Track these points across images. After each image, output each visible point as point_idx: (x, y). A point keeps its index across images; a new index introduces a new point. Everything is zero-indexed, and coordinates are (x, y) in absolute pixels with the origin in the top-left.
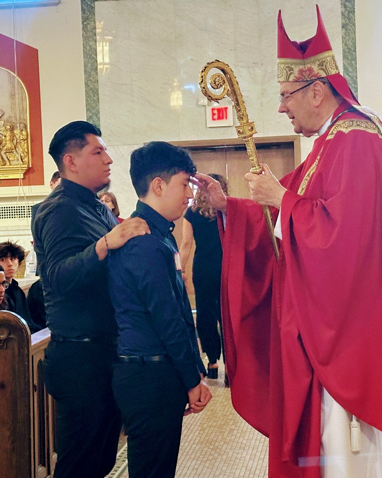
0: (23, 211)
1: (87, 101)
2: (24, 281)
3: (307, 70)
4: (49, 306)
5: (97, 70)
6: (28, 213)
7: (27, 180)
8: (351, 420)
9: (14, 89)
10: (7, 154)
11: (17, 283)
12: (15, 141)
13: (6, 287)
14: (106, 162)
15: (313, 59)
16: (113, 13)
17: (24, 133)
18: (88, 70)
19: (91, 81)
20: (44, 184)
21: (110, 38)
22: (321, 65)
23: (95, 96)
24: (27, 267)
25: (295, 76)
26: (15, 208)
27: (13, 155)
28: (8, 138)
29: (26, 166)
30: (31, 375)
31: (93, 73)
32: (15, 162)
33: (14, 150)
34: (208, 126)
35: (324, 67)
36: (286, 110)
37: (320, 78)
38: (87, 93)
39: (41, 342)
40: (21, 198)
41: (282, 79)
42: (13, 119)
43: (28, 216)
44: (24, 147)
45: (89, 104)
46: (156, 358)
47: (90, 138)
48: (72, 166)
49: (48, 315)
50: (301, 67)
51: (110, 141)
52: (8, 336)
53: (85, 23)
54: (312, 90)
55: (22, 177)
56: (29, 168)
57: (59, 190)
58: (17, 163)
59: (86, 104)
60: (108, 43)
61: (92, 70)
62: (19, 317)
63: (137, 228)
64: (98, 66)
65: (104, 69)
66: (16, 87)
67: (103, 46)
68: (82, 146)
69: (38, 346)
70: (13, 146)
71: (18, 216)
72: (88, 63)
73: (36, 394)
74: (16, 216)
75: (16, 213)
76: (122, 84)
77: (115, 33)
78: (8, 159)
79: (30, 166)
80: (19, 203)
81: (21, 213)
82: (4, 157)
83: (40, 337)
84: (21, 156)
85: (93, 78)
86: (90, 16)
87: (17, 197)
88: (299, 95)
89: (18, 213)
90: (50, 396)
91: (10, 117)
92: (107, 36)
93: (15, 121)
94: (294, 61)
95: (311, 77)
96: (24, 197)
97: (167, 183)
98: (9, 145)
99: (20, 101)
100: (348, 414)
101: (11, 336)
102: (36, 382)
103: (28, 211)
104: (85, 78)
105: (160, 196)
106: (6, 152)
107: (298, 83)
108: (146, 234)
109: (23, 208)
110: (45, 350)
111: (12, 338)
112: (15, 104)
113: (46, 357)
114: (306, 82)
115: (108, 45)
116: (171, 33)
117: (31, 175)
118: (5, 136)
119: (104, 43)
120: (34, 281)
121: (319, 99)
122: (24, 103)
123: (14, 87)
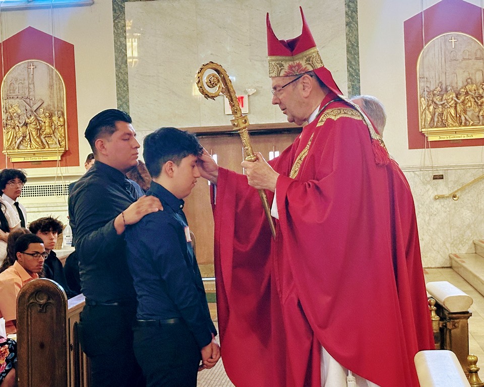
0: (60, 189)
1: (118, 90)
2: (61, 252)
3: (296, 66)
4: (82, 274)
5: (127, 63)
6: (65, 191)
7: (64, 161)
8: (347, 375)
9: (53, 81)
10: (46, 138)
11: (55, 254)
12: (53, 127)
13: (46, 257)
14: (134, 147)
15: (300, 55)
16: (141, 13)
17: (61, 119)
18: (118, 62)
19: (122, 73)
20: (79, 166)
21: (139, 34)
22: (308, 60)
23: (124, 87)
24: (64, 239)
25: (286, 72)
26: (54, 187)
27: (52, 139)
28: (47, 124)
29: (63, 149)
30: (68, 336)
31: (123, 66)
32: (53, 146)
33: (53, 135)
34: (226, 113)
35: (311, 62)
36: (278, 102)
37: (308, 72)
38: (118, 84)
39: (77, 306)
40: (59, 178)
41: (273, 75)
42: (52, 107)
43: (65, 193)
44: (61, 132)
45: (120, 94)
46: (172, 321)
47: (120, 125)
48: (104, 150)
49: (82, 282)
50: (291, 63)
51: (138, 127)
52: (47, 301)
53: (116, 21)
54: (301, 83)
55: (60, 159)
56: (66, 151)
57: (92, 171)
58: (55, 146)
59: (117, 93)
60: (136, 39)
61: (122, 63)
62: (57, 284)
63: (151, 205)
64: (128, 60)
65: (133, 62)
66: (54, 78)
67: (132, 42)
68: (112, 132)
69: (74, 309)
70: (52, 131)
71: (56, 194)
72: (119, 57)
73: (72, 353)
74: (54, 194)
75: (54, 191)
76: (149, 76)
77: (143, 31)
78: (47, 143)
79: (67, 149)
80: (57, 182)
81: (58, 191)
82: (44, 141)
83: (76, 302)
84: (59, 141)
85: (123, 70)
86: (121, 15)
87: (55, 177)
88: (290, 87)
89: (56, 191)
90: (84, 354)
91: (49, 105)
92: (136, 33)
93: (54, 109)
94: (284, 58)
95: (301, 71)
96: (61, 177)
97: (178, 166)
98: (48, 130)
99: (58, 91)
100: (344, 370)
101: (51, 301)
102: (72, 342)
103: (65, 189)
104: (116, 70)
105: (172, 177)
106: (46, 137)
107: (288, 78)
108: (159, 210)
109: (60, 187)
110: (81, 313)
111: (50, 303)
112: (53, 94)
113: (81, 320)
114: (295, 76)
115: (136, 41)
116: (193, 31)
117: (68, 157)
118: (45, 122)
119: (133, 39)
120: (70, 252)
121: (308, 90)
122: (62, 93)
123: (52, 79)
